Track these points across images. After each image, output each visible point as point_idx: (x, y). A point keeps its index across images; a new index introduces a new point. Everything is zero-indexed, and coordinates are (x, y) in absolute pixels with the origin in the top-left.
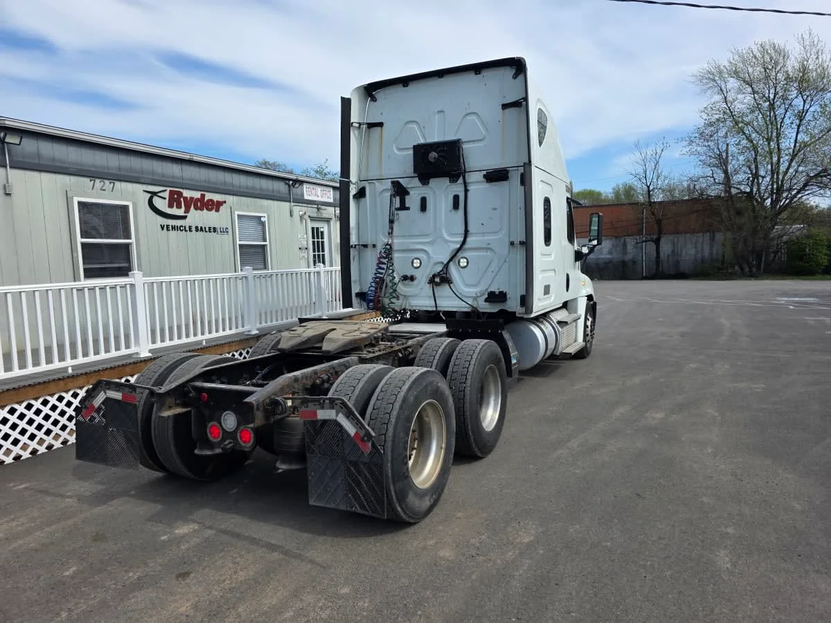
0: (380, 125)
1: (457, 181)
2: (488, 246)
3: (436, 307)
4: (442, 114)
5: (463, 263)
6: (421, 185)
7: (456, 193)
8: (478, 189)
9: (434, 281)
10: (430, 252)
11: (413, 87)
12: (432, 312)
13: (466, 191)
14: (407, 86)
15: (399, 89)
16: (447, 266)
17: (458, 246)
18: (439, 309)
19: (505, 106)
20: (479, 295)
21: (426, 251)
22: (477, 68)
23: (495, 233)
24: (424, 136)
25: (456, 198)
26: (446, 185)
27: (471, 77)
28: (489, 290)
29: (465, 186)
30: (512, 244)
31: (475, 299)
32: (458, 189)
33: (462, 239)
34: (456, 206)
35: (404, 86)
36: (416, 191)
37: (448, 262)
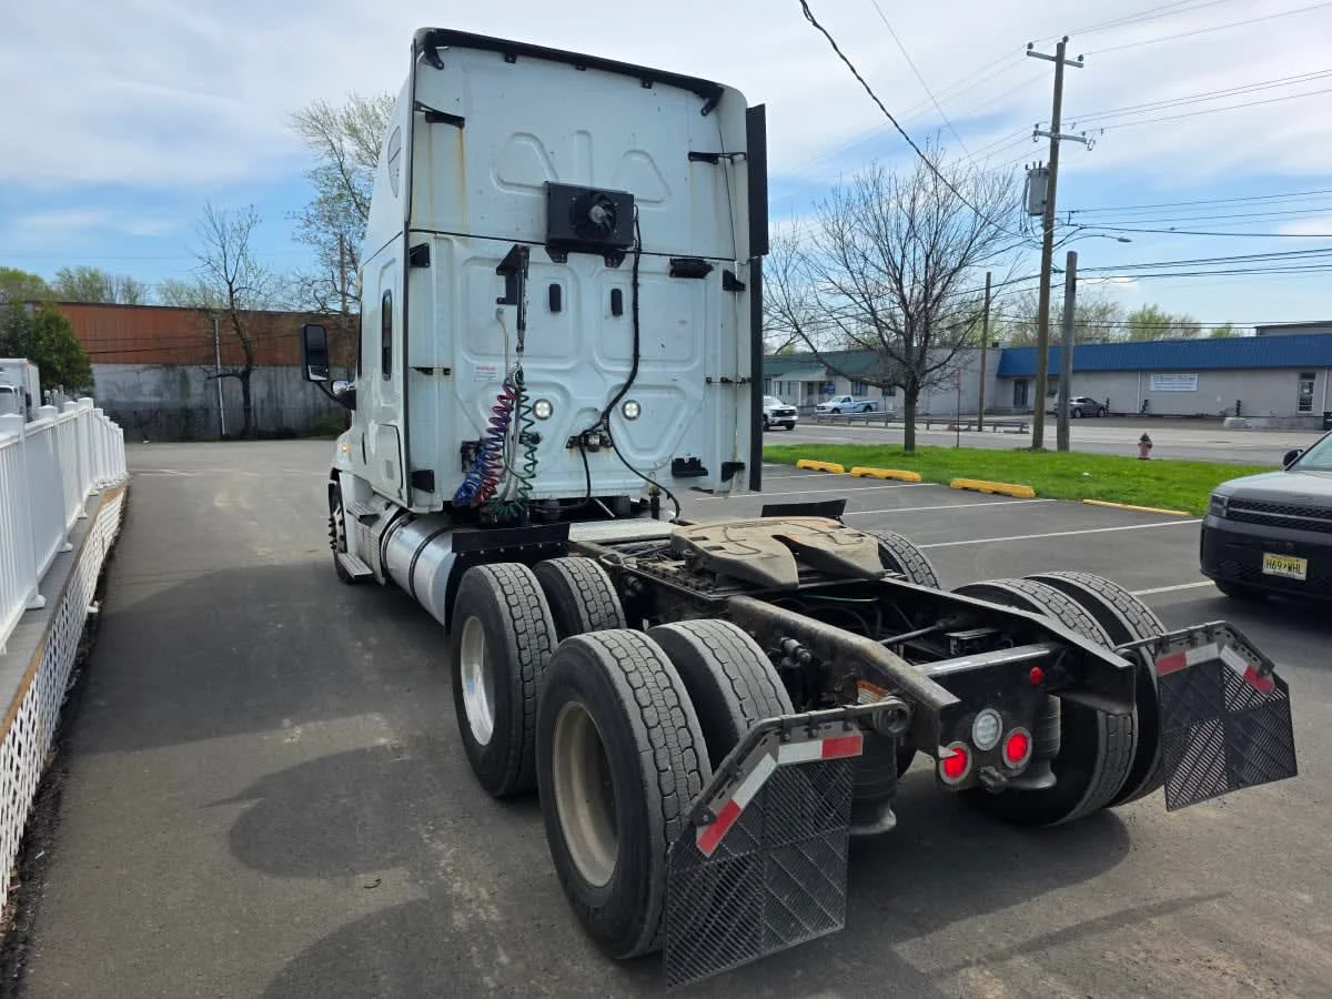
0: (457, 121)
1: (619, 264)
2: (674, 383)
3: (589, 490)
4: (584, 139)
5: (631, 410)
6: (550, 261)
7: (618, 287)
8: (656, 285)
9: (587, 443)
10: (568, 387)
11: (523, 65)
12: (582, 499)
13: (635, 285)
14: (513, 62)
15: (495, 61)
16: (606, 415)
17: (624, 381)
18: (593, 494)
19: (694, 156)
20: (659, 465)
21: (562, 389)
22: (648, 77)
23: (685, 362)
24: (552, 169)
25: (616, 296)
26: (599, 270)
27: (633, 87)
28: (675, 457)
29: (635, 277)
30: (709, 381)
31: (652, 472)
32: (619, 278)
33: (630, 369)
34: (616, 309)
35: (507, 60)
36: (541, 272)
37: (609, 410)
